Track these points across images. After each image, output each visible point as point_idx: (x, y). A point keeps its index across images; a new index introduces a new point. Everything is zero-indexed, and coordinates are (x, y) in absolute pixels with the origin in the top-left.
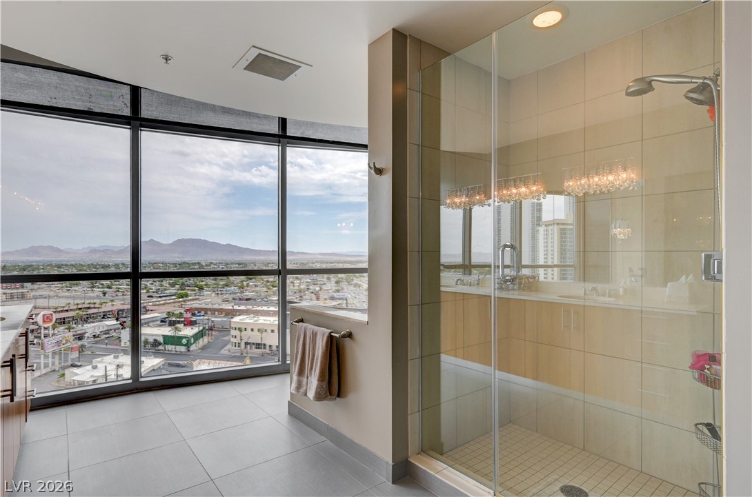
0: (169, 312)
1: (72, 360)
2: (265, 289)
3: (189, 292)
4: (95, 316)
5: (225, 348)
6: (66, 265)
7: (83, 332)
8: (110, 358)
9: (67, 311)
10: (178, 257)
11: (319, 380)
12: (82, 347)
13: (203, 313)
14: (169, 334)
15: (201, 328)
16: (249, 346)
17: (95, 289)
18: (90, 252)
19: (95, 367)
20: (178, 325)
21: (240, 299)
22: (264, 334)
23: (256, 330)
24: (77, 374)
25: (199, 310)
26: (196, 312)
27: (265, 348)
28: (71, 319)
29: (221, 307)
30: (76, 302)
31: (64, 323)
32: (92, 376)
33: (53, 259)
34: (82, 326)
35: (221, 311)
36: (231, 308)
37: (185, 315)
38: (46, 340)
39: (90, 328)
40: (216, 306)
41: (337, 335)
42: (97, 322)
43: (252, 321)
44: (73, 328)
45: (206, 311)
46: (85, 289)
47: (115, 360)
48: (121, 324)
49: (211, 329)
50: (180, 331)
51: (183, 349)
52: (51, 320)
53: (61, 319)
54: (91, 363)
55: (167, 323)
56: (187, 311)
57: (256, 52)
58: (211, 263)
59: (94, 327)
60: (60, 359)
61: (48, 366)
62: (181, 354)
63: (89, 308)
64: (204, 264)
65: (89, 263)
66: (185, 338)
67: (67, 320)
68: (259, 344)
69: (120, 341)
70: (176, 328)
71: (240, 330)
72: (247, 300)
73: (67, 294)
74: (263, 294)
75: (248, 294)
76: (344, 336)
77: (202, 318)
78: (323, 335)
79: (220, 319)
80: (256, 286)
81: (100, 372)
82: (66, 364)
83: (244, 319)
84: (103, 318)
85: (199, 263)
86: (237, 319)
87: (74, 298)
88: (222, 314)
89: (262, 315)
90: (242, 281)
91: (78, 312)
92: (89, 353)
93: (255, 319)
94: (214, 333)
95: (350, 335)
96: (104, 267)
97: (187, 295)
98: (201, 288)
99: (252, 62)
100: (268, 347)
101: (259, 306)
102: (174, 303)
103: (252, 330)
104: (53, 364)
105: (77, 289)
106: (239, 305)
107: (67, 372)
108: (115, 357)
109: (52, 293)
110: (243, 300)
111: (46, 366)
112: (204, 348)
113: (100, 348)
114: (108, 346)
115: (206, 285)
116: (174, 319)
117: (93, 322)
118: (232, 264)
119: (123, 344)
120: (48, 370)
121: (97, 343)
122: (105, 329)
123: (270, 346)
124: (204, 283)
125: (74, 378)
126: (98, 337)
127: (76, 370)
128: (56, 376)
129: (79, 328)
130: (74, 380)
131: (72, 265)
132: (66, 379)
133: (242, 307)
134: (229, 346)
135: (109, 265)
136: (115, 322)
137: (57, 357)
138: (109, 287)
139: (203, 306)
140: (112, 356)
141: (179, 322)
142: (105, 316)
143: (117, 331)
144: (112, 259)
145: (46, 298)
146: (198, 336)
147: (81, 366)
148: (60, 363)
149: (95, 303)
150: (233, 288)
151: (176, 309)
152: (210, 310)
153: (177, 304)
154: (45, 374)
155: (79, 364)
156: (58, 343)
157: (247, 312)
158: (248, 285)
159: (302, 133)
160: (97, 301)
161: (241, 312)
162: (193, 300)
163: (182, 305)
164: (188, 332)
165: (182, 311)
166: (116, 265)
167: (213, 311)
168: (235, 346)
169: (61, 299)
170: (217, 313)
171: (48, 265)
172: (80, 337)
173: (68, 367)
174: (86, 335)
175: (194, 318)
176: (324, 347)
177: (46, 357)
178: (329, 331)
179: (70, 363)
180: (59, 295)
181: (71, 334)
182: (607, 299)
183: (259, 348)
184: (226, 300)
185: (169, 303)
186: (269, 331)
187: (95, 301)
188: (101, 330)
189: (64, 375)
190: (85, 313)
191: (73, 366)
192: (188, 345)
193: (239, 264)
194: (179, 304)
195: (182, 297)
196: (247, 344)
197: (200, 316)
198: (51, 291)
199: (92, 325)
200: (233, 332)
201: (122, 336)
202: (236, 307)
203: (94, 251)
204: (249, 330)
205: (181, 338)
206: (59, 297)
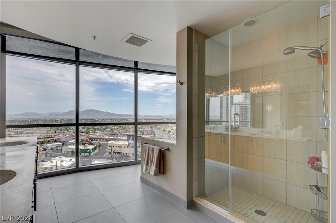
0: (82, 139)
1: (42, 158)
2: (121, 130)
3: (90, 131)
4: (52, 141)
5: (105, 154)
6: (40, 120)
7: (47, 147)
8: (58, 158)
9: (40, 139)
10: (86, 117)
11: (155, 167)
12: (46, 153)
13: (96, 140)
14: (82, 148)
15: (95, 146)
16: (115, 153)
17: (52, 130)
18: (50, 115)
19: (52, 162)
20: (85, 145)
21: (111, 134)
22: (121, 148)
23: (117, 147)
24: (44, 165)
25: (95, 139)
26: (93, 139)
27: (121, 154)
28: (42, 142)
29: (104, 137)
30: (44, 135)
31: (39, 144)
32: (50, 165)
33: (35, 117)
34: (47, 145)
35: (103, 139)
36: (107, 138)
37: (89, 141)
39: (50, 146)
40: (102, 137)
41: (163, 149)
42: (52, 143)
43: (116, 143)
44: (43, 146)
45: (97, 139)
46: (48, 130)
47: (60, 159)
48: (62, 144)
49: (99, 146)
50: (87, 147)
51: (88, 154)
54: (50, 160)
55: (81, 144)
56: (89, 139)
57: (131, 35)
58: (100, 119)
59: (52, 145)
62: (87, 156)
63: (49, 137)
64: (97, 120)
65: (50, 119)
66: (89, 150)
67: (40, 142)
68: (119, 152)
69: (62, 151)
70: (85, 146)
71: (111, 147)
72: (114, 134)
73: (40, 132)
74: (121, 132)
75: (114, 132)
76: (166, 150)
77: (96, 142)
78: (157, 149)
79: (103, 142)
80: (118, 129)
81: (54, 164)
83: (113, 142)
84: (55, 141)
85: (94, 119)
86: (110, 142)
87: (43, 133)
88: (104, 140)
89: (120, 141)
90: (112, 127)
91: (45, 139)
92: (49, 156)
93: (117, 142)
94: (100, 148)
95: (168, 149)
96: (56, 121)
97: (89, 132)
98: (95, 130)
99: (129, 39)
100: (122, 154)
101: (119, 137)
102: (84, 135)
103: (116, 147)
105: (44, 130)
106: (111, 137)
107: (40, 163)
108: (60, 158)
109: (34, 131)
110: (112, 134)
112: (96, 154)
113: (54, 154)
114: (57, 153)
115: (97, 128)
116: (84, 142)
117: (51, 143)
118: (108, 120)
119: (63, 152)
121: (52, 152)
122: (56, 146)
123: (124, 153)
124: (96, 128)
125: (44, 166)
126: (53, 149)
127: (43, 163)
129: (45, 146)
130: (43, 167)
131: (42, 120)
132: (40, 167)
133: (112, 138)
134: (107, 153)
135: (58, 120)
136: (60, 143)
138: (58, 129)
139: (96, 137)
140: (59, 157)
141: (86, 143)
142: (56, 141)
143: (61, 147)
144: (59, 118)
145: (32, 133)
146: (94, 149)
147: (46, 161)
149: (52, 136)
150: (108, 130)
151: (85, 138)
152: (99, 138)
153: (85, 136)
155: (45, 160)
157: (114, 139)
158: (114, 128)
159: (144, 68)
160: (53, 135)
161: (112, 140)
162: (92, 134)
163: (87, 136)
164: (90, 147)
165: (88, 139)
166: (61, 120)
167: (100, 139)
168: (109, 153)
169: (38, 134)
170: (102, 140)
171: (32, 120)
172: (46, 150)
174: (48, 149)
175: (92, 142)
176: (158, 154)
178: (159, 148)
179: (41, 160)
180: (37, 132)
181: (42, 148)
182: (268, 135)
183: (119, 154)
184: (106, 135)
185: (82, 136)
186: (123, 147)
187: (52, 135)
188: (54, 146)
189: (39, 165)
190: (47, 140)
191: (43, 161)
192: (90, 153)
193: (111, 120)
194: (86, 136)
195: (87, 133)
196: (114, 152)
197: (95, 141)
198: (34, 130)
199: (51, 144)
200: (108, 148)
201: (63, 149)
202: (110, 137)
203: (52, 114)
204: (115, 147)
205: (87, 150)
206: (37, 133)
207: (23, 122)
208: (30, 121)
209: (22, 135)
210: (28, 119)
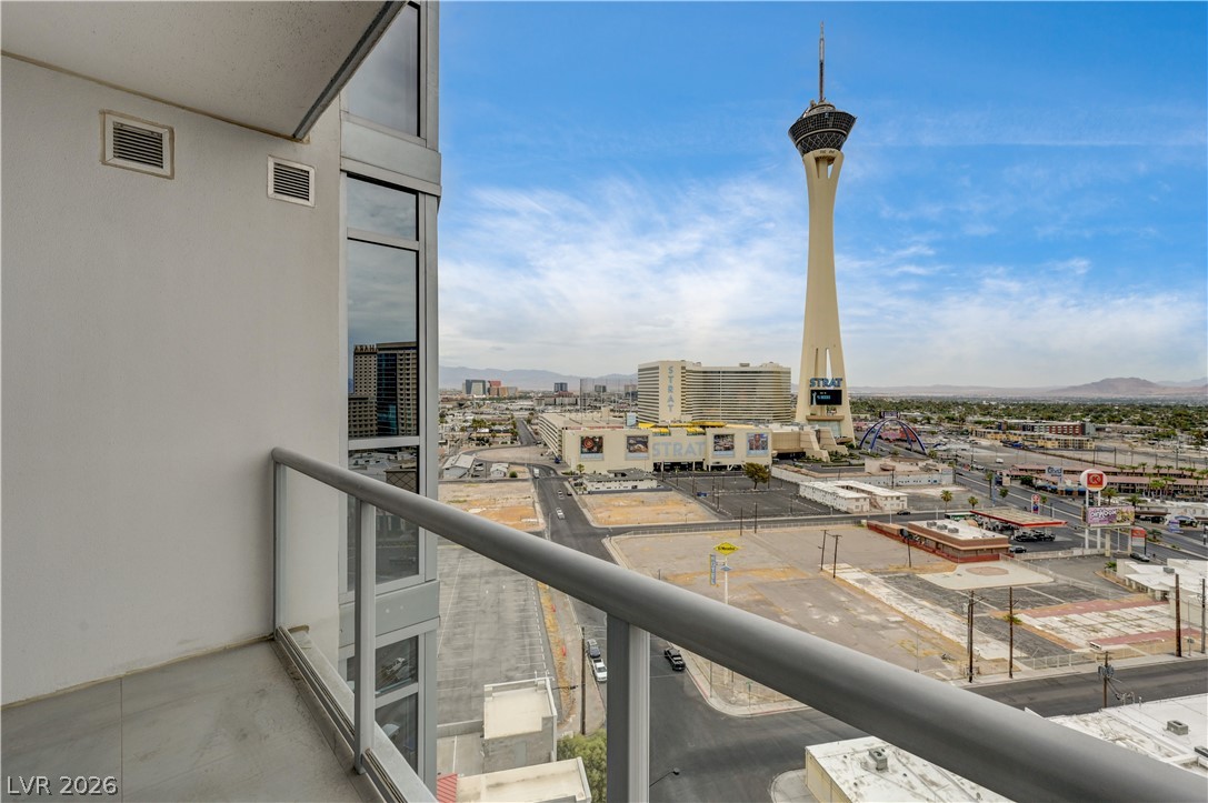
1: (1133, 547)
4: (1191, 490)
6: (1157, 405)
7: (1162, 511)
9: (1139, 474)
12: (1156, 533)
19: (1169, 572)
24: (1135, 572)
28: (1141, 488)
30: (1160, 463)
31: (1133, 491)
32: (1164, 584)
33: (1138, 397)
34: (1163, 502)
38: (1092, 509)
39: (1177, 508)
42: (1192, 501)
44: (1144, 502)
46: (1183, 446)
52: (1100, 483)
53: (1128, 485)
54: (1164, 562)
59: (1188, 509)
60: (1113, 540)
61: (1096, 547)
63: (1179, 476)
67: (1135, 488)
73: (1148, 450)
82: (1124, 552)
91: (1158, 479)
92: (1168, 546)
104: (1103, 546)
105: (1167, 442)
107: (1120, 563)
111: (1093, 545)
113: (1191, 544)
117: (1185, 500)
120: (1094, 551)
121: (1186, 534)
125: (1129, 576)
126: (1190, 525)
127: (1133, 565)
128: (1103, 564)
129: (1155, 504)
130: (1130, 580)
132: (1117, 573)
137: (1108, 537)
145: (1111, 451)
147: (1146, 561)
148: (1112, 547)
149: (1194, 471)
154: (1089, 556)
155: (1144, 558)
156: (1110, 518)
169: (1134, 456)
172: (1153, 519)
173: (1125, 557)
174: (1168, 517)
177: (1093, 533)
179: (1129, 552)
181: (1138, 509)
187: (1196, 467)
189: (1114, 565)
190: (1171, 483)
191: (1133, 557)
198: (1124, 442)
199: (1183, 504)
206: (1133, 453)
207: (1091, 410)
208: (1118, 411)
209: (1078, 455)
210: (1112, 400)
